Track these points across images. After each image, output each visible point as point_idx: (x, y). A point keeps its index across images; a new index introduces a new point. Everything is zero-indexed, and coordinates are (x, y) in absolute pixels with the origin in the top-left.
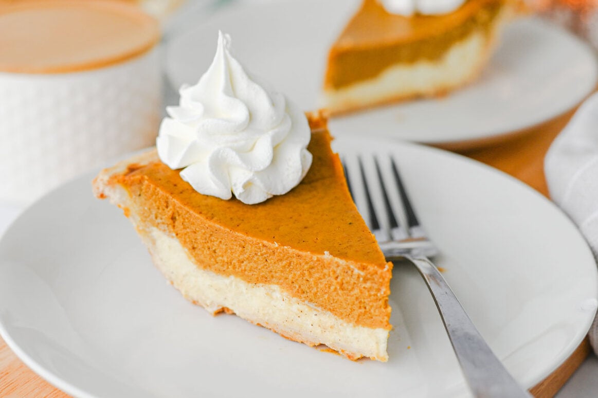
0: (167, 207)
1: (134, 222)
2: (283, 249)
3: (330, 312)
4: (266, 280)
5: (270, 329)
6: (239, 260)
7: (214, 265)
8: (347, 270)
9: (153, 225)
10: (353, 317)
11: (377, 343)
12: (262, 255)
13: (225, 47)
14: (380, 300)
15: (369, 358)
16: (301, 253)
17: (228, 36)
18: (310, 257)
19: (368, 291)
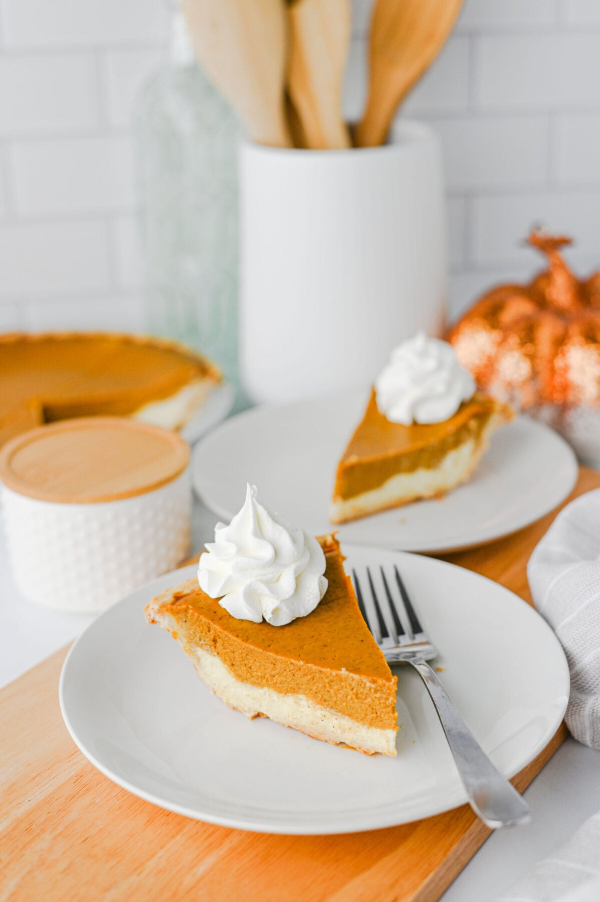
0: (209, 631)
1: (182, 643)
2: (308, 667)
3: (347, 717)
4: (294, 691)
5: (299, 730)
6: (271, 675)
7: (250, 678)
8: (360, 683)
9: (198, 646)
10: (366, 721)
11: (387, 741)
12: (290, 671)
13: (253, 496)
14: (388, 707)
15: (381, 753)
16: (323, 669)
17: (254, 487)
18: (330, 673)
19: (379, 700)
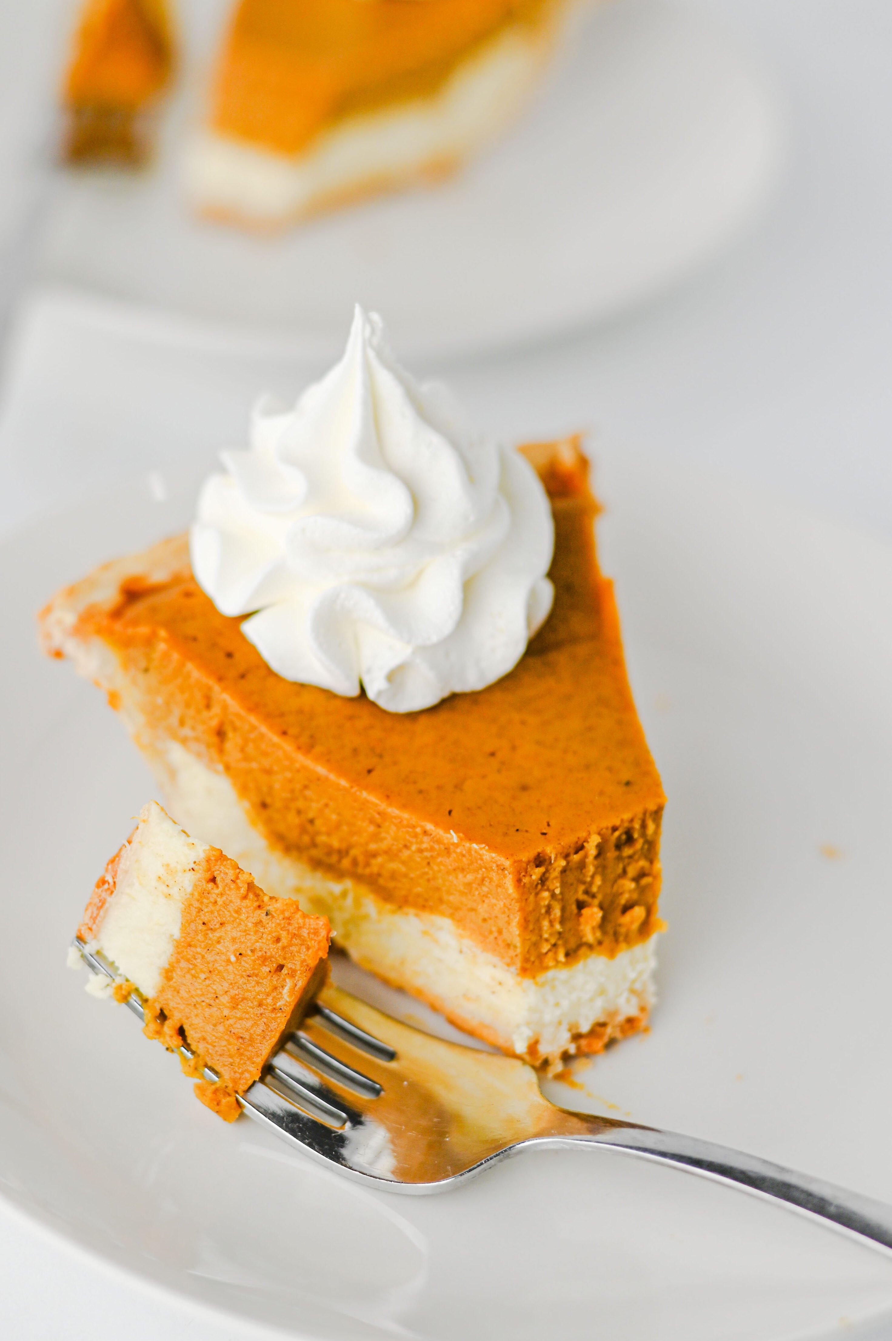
0: (208, 706)
1: (130, 723)
2: (469, 850)
4: (424, 904)
7: (309, 849)
9: (174, 736)
12: (420, 851)
13: (367, 343)
17: (375, 317)
